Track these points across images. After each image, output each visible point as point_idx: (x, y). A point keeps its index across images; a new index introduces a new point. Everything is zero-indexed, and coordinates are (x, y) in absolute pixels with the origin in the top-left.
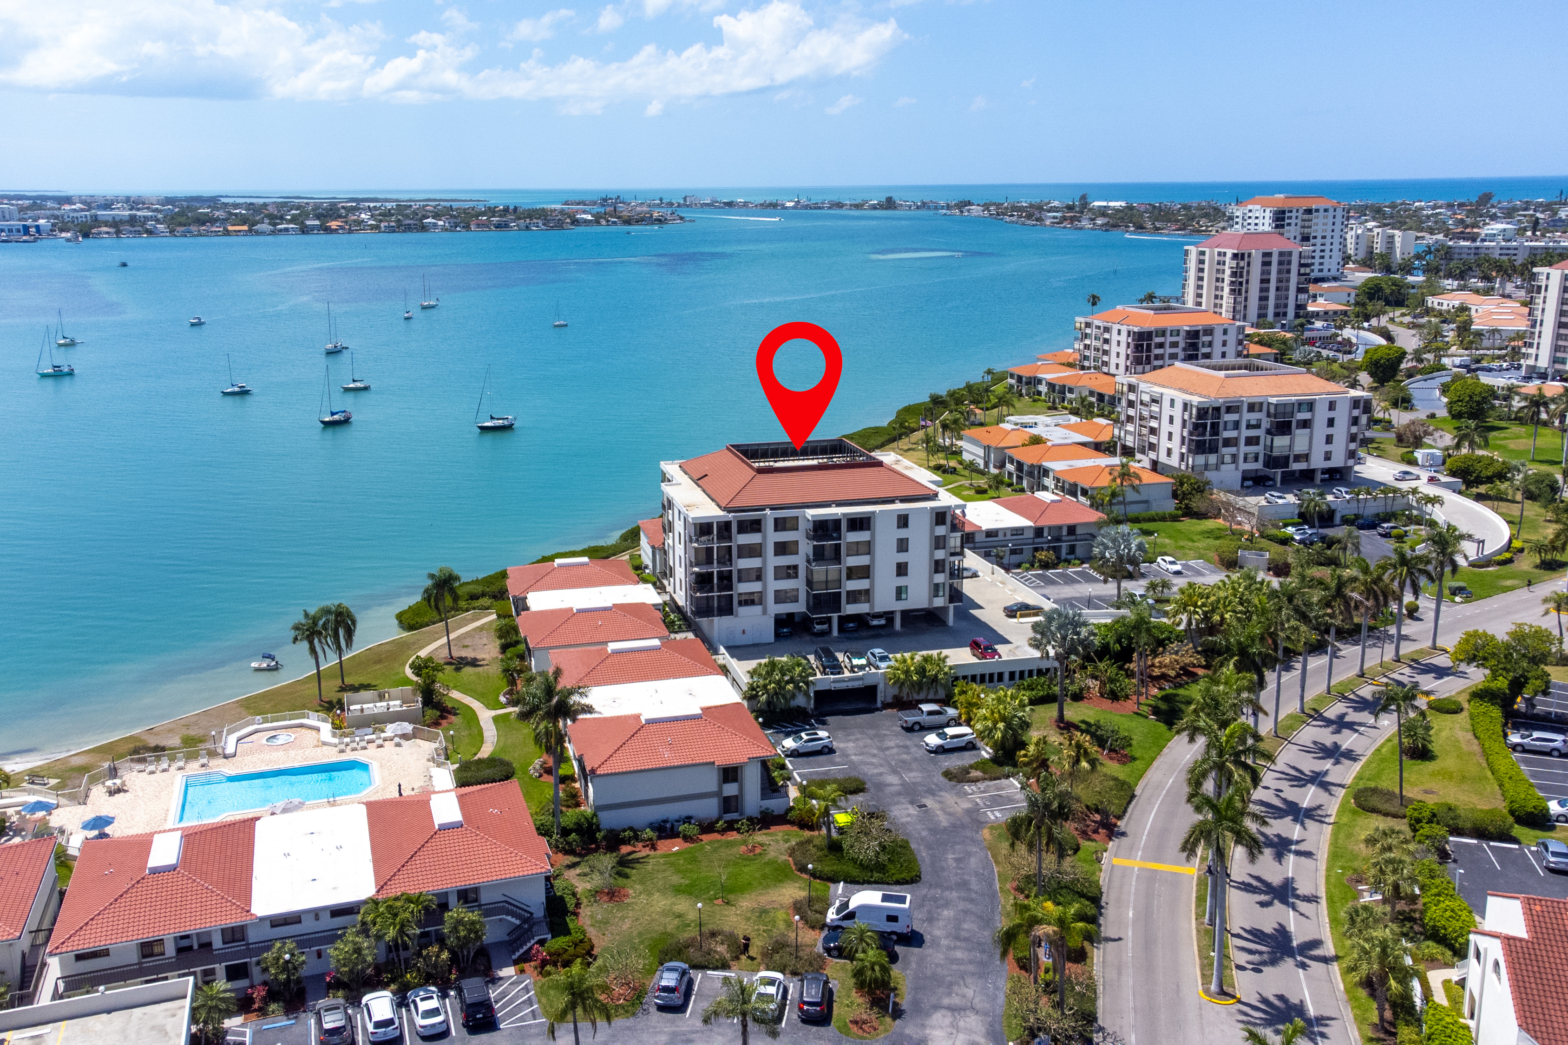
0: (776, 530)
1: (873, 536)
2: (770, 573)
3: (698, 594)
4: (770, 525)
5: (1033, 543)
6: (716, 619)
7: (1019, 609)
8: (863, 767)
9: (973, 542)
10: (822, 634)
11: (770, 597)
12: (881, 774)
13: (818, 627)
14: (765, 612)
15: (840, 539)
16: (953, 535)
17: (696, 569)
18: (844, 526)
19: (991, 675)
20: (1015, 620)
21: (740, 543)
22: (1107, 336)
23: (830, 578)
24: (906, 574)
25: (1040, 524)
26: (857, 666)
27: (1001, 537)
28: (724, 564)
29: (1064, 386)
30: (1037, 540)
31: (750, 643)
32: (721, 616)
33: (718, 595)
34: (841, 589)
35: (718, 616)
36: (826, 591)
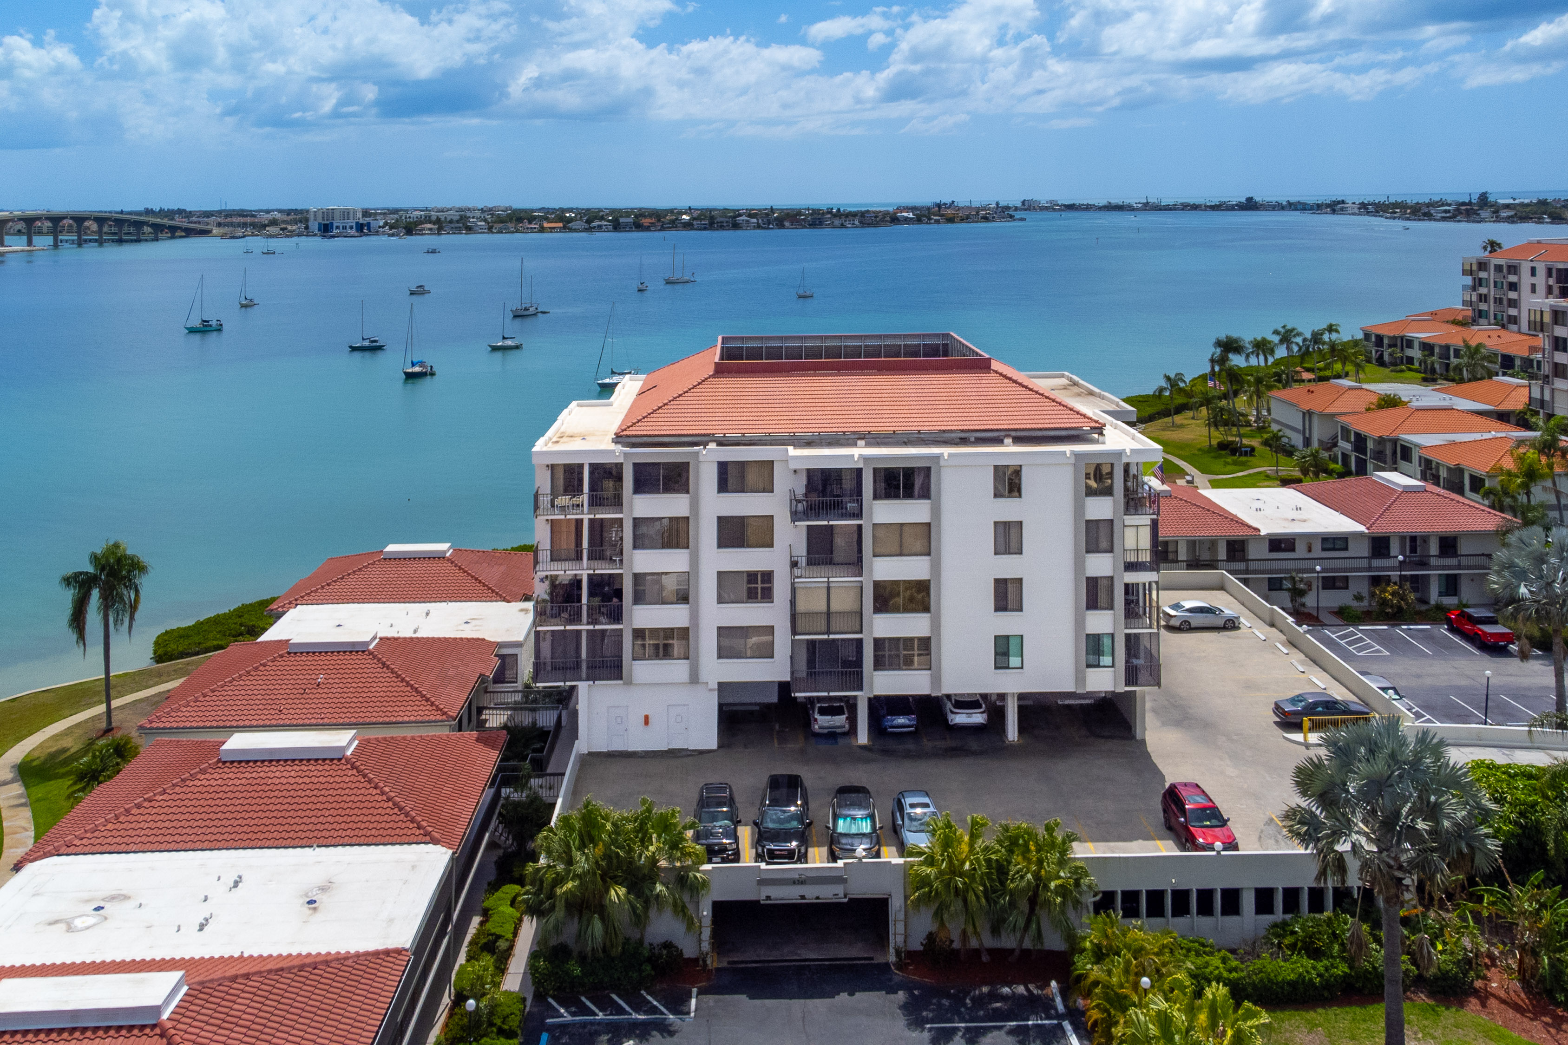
0: (722, 488)
1: (936, 511)
2: (707, 588)
3: (548, 625)
4: (707, 477)
5: (1370, 569)
6: (585, 686)
7: (1311, 709)
9: (1244, 559)
10: (832, 736)
11: (707, 642)
13: (823, 720)
14: (694, 678)
15: (860, 515)
16: (1130, 520)
18: (868, 486)
19: (1205, 896)
20: (1298, 737)
21: (640, 513)
22: (1513, 278)
23: (835, 606)
24: (1018, 607)
25: (1383, 527)
27: (1301, 551)
28: (605, 560)
29: (1447, 347)
30: (1376, 563)
31: (665, 748)
32: (594, 680)
33: (588, 631)
34: (861, 632)
35: (588, 679)
36: (826, 637)
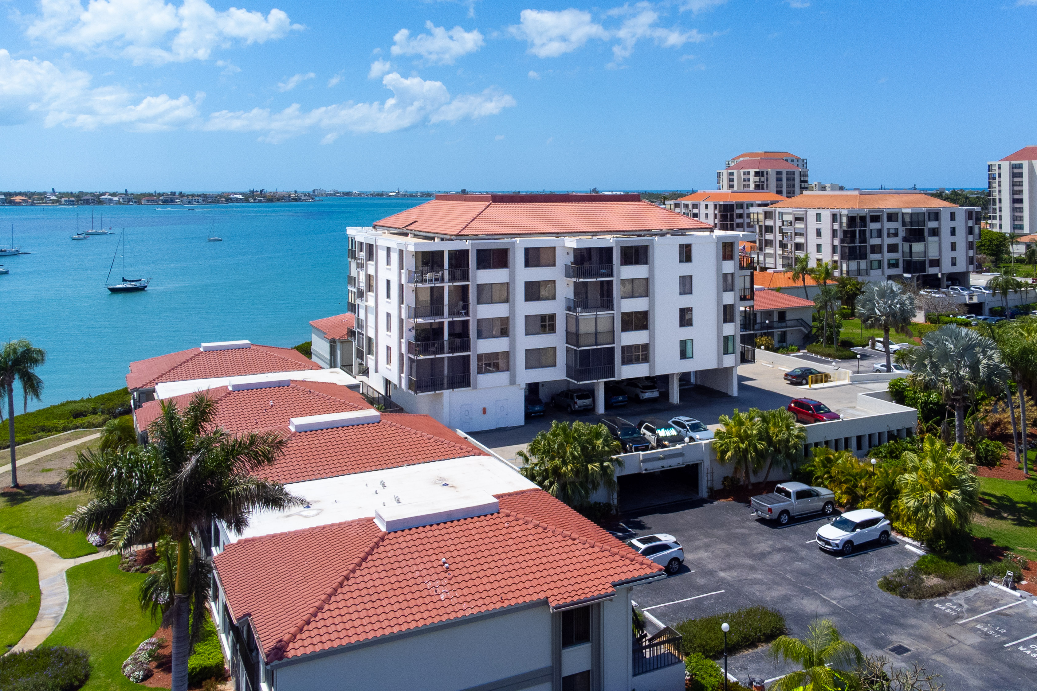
0: (527, 265)
1: (651, 271)
2: (519, 326)
3: (422, 357)
4: (518, 258)
6: (446, 393)
7: (807, 373)
8: (747, 589)
11: (520, 359)
12: (786, 598)
13: (580, 402)
14: (513, 382)
15: (611, 275)
16: (742, 273)
17: (420, 321)
18: (616, 257)
20: (806, 387)
21: (481, 281)
22: (695, 211)
23: (600, 329)
24: (691, 325)
26: (665, 438)
28: (459, 314)
31: (493, 427)
32: (453, 388)
33: (448, 357)
34: (614, 343)
35: (448, 388)
36: (595, 347)
